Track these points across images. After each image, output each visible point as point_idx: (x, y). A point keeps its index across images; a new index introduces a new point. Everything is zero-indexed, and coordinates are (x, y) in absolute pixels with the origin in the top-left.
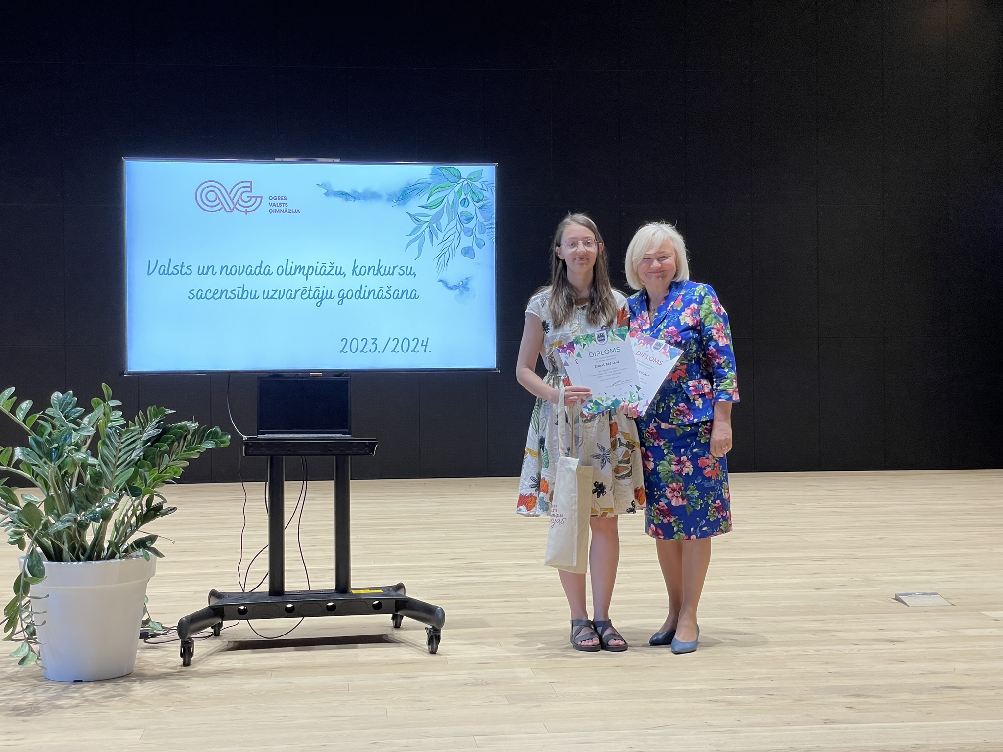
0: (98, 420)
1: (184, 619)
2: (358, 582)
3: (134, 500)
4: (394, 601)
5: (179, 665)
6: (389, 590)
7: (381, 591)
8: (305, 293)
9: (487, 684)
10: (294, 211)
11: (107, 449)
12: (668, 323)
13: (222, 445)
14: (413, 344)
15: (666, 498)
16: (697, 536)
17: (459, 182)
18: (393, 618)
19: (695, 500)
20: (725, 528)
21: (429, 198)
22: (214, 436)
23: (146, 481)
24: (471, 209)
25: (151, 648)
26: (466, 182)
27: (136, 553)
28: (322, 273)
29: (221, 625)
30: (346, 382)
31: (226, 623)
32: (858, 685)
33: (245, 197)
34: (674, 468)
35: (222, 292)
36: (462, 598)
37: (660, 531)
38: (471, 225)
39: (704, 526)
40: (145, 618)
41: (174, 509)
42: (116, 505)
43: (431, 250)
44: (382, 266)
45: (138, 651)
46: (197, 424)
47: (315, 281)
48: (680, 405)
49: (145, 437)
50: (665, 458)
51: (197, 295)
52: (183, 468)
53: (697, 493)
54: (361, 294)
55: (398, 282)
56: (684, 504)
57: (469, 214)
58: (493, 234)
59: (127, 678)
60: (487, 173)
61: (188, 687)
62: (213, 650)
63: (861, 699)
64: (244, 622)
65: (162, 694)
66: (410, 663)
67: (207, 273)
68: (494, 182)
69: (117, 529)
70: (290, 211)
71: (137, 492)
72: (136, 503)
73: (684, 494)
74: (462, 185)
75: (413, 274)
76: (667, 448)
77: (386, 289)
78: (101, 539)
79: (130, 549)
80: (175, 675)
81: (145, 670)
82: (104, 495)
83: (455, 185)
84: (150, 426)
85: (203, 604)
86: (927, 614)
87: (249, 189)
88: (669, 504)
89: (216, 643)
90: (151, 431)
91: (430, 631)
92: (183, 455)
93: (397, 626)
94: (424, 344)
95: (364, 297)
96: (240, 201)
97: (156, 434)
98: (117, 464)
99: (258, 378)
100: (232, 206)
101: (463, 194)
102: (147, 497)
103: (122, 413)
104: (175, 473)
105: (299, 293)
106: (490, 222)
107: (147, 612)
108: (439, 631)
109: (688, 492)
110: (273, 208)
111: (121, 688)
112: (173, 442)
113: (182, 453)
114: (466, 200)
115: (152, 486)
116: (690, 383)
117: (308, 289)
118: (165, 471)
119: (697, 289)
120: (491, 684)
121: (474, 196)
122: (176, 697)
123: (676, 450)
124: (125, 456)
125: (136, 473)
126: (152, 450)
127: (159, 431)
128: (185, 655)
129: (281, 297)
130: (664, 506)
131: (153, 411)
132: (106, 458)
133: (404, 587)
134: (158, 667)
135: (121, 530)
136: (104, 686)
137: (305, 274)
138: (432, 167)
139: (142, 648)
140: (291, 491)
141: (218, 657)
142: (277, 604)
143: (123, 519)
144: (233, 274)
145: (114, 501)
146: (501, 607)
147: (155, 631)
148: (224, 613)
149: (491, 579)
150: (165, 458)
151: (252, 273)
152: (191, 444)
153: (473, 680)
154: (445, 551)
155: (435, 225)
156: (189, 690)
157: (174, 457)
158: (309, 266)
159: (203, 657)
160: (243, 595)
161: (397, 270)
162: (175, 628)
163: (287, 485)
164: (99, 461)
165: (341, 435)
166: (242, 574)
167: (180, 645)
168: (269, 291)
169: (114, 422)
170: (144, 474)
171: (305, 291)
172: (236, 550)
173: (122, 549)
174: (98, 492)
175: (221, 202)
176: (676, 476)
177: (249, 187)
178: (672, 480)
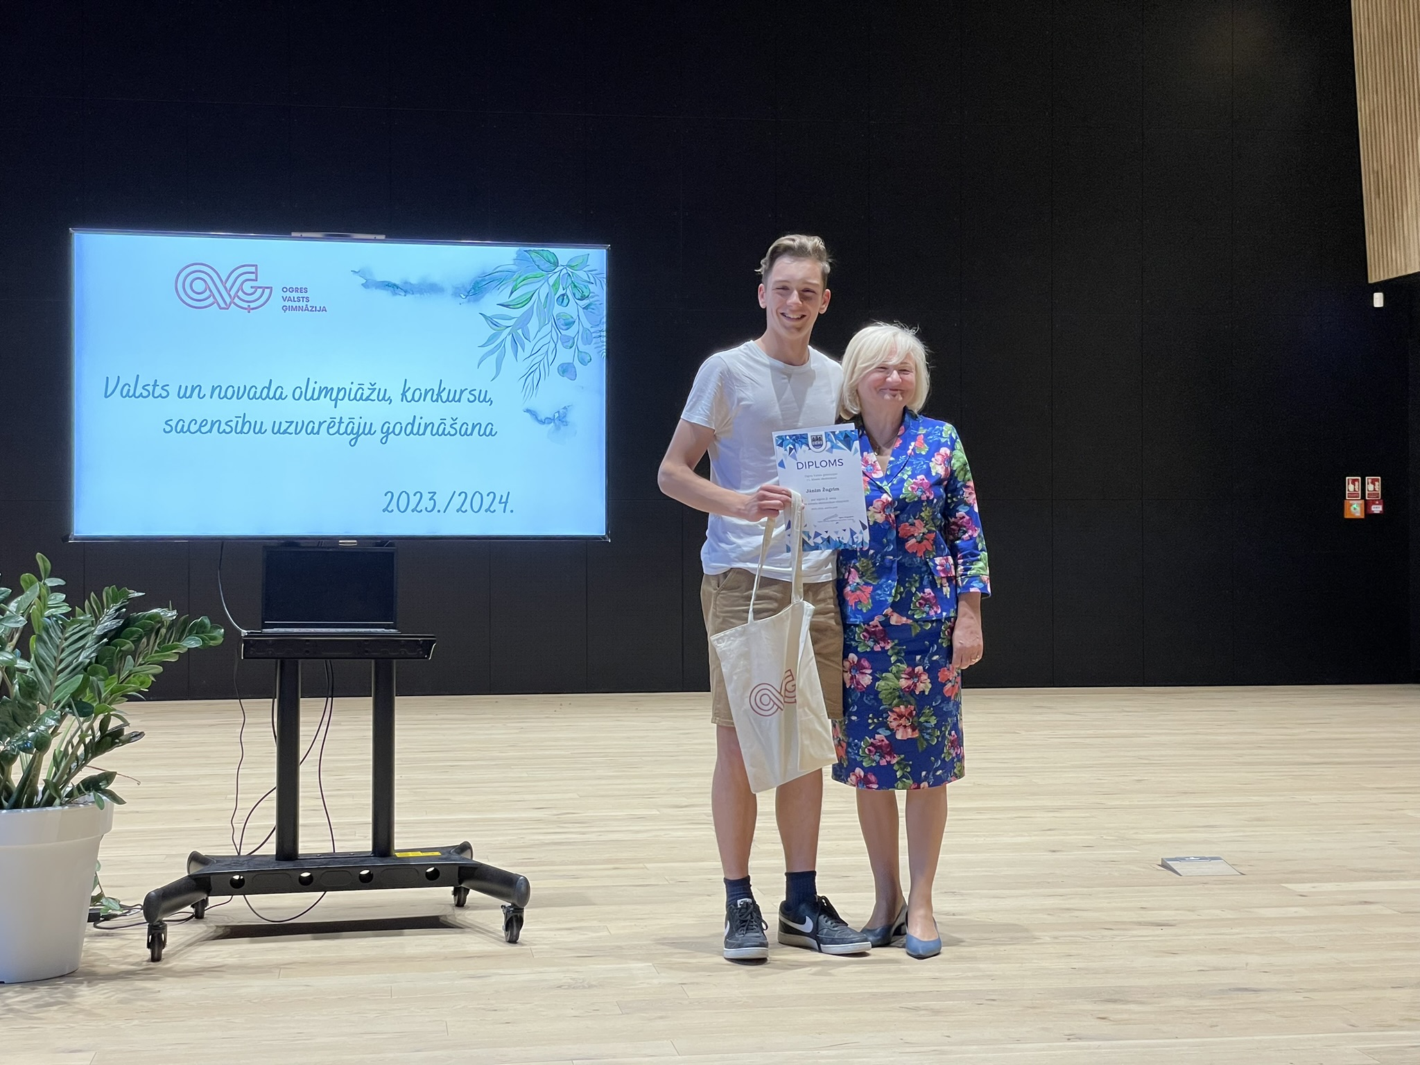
0: (30, 605)
1: (153, 893)
2: (405, 841)
3: (82, 721)
4: (457, 867)
5: (145, 959)
6: (449, 852)
7: (437, 854)
8: (334, 426)
9: (590, 986)
10: (318, 309)
11: (45, 648)
13: (212, 643)
14: (487, 501)
15: (888, 728)
17: (555, 271)
18: (455, 893)
19: (930, 731)
20: (959, 771)
21: (512, 293)
22: (200, 630)
23: (100, 694)
24: (572, 309)
25: (103, 935)
26: (565, 271)
27: (84, 798)
28: (358, 399)
29: (205, 902)
30: (391, 555)
31: (213, 900)
32: (1113, 987)
33: (247, 287)
34: (904, 683)
35: (213, 424)
36: (553, 863)
38: (571, 332)
39: (938, 769)
40: (96, 893)
41: (140, 735)
42: (56, 728)
43: (515, 366)
44: (445, 388)
45: (85, 940)
46: (175, 612)
47: (347, 409)
48: (926, 590)
49: (98, 631)
50: (890, 669)
51: (175, 427)
52: (154, 676)
53: (933, 721)
54: (413, 428)
55: (466, 412)
56: (914, 736)
57: (569, 317)
58: (603, 345)
59: (69, 978)
60: (595, 259)
61: (159, 991)
62: (194, 939)
63: (1119, 1006)
64: (238, 899)
65: (121, 1002)
66: (479, 957)
67: (190, 396)
68: (605, 272)
69: (56, 763)
70: (313, 309)
71: (86, 710)
72: (85, 726)
73: (916, 722)
74: (559, 275)
75: (488, 401)
76: (897, 654)
77: (450, 422)
78: (34, 777)
79: (76, 792)
80: (139, 974)
81: (93, 966)
82: (39, 714)
83: (550, 275)
84: (106, 615)
85: (179, 872)
86: (1206, 886)
87: (253, 276)
88: (891, 738)
89: (198, 929)
90: (108, 623)
91: (508, 911)
92: (153, 657)
93: (460, 904)
94: (504, 500)
95: (418, 433)
96: (240, 294)
97: (115, 627)
98: (59, 669)
99: (265, 547)
100: (228, 300)
101: (561, 288)
102: (101, 717)
103: (65, 596)
104: (142, 683)
105: (325, 426)
106: (598, 328)
107: (99, 883)
108: (521, 910)
109: (922, 719)
110: (288, 304)
111: (61, 993)
112: (140, 638)
113: (153, 655)
114: (565, 297)
115: (108, 702)
116: (938, 560)
117: (337, 420)
118: (126, 681)
119: (944, 428)
120: (596, 986)
121: (576, 291)
122: (142, 1006)
123: (909, 657)
124: (70, 658)
125: (85, 684)
126: (109, 650)
127: (118, 622)
128: (154, 946)
129: (298, 432)
130: (883, 741)
131: (111, 593)
132: (41, 661)
133: (470, 848)
134: (114, 962)
135: (63, 765)
136: (36, 990)
137: (333, 398)
138: (516, 249)
139: (91, 936)
140: (310, 711)
141: (201, 949)
142: (288, 872)
143: (66, 748)
144: (229, 395)
145: (53, 723)
146: (608, 876)
147: (110, 911)
148: (210, 885)
149: (593, 837)
150: (129, 661)
151: (257, 396)
152: (167, 641)
153: (570, 981)
154: (527, 797)
155: (520, 331)
156: (160, 996)
157: (140, 660)
158: (339, 388)
159: (179, 949)
160: (238, 859)
161: (466, 395)
162: (140, 907)
163: (305, 703)
164: (32, 664)
165: (384, 630)
166: (237, 828)
167: (146, 931)
168: (281, 423)
169: (53, 610)
170: (98, 684)
171: (333, 423)
172: (228, 796)
173: (64, 792)
174: (30, 709)
175: (212, 294)
176: (906, 695)
177: (253, 273)
178: (898, 702)
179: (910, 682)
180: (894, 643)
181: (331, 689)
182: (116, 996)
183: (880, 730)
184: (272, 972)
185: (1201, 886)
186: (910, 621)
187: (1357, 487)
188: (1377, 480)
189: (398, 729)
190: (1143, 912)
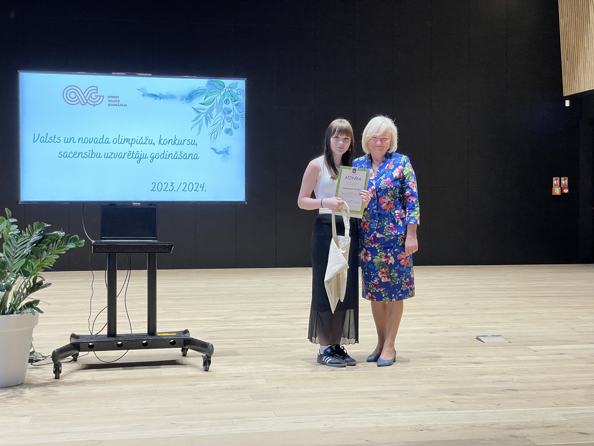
0: (3, 230)
1: (56, 350)
2: (161, 329)
3: (25, 278)
4: (183, 340)
5: (53, 378)
6: (180, 334)
7: (175, 334)
8: (130, 155)
9: (239, 389)
10: (123, 105)
11: (9, 248)
12: (385, 176)
13: (80, 246)
15: (378, 277)
16: (396, 299)
17: (223, 89)
18: (182, 350)
19: (395, 279)
20: (412, 294)
21: (205, 99)
22: (75, 240)
23: (33, 267)
24: (231, 106)
25: (35, 368)
26: (227, 90)
27: (26, 311)
28: (140, 143)
29: (77, 354)
30: (155, 209)
31: (81, 354)
32: (457, 389)
33: (93, 96)
34: (383, 260)
35: (79, 154)
36: (223, 338)
37: (374, 297)
38: (230, 115)
39: (400, 293)
40: (31, 351)
41: (50, 284)
42: (15, 281)
43: (207, 130)
44: (177, 139)
45: (27, 370)
46: (64, 233)
47: (136, 148)
48: (390, 224)
49: (32, 240)
50: (378, 254)
51: (63, 155)
52: (55, 259)
53: (396, 275)
54: (164, 156)
55: (187, 149)
56: (388, 281)
57: (229, 109)
58: (244, 121)
59: (21, 386)
60: (240, 84)
61: (59, 391)
62: (73, 370)
63: (459, 397)
64: (91, 353)
65: (43, 396)
66: (192, 377)
67: (70, 142)
68: (245, 90)
69: (15, 296)
70: (121, 105)
71: (27, 274)
72: (27, 281)
73: (389, 275)
74: (225, 91)
75: (195, 145)
76: (380, 249)
77: (179, 153)
78: (5, 302)
79: (23, 308)
80: (50, 384)
81: (32, 381)
82: (7, 276)
83: (221, 91)
84: (35, 234)
85: (67, 342)
86: (495, 347)
87: (96, 91)
88: (380, 281)
89: (75, 365)
90: (36, 237)
91: (205, 358)
92: (55, 252)
93: (184, 355)
94: (202, 186)
95: (166, 158)
96: (90, 99)
97: (39, 239)
98: (15, 257)
99: (101, 206)
100: (85, 101)
101: (226, 97)
102: (33, 277)
103: (17, 226)
104: (50, 263)
105: (126, 155)
106: (242, 114)
107: (33, 347)
108: (210, 357)
109: (391, 274)
110: (111, 103)
111: (17, 392)
112: (49, 244)
113: (55, 251)
114: (228, 100)
115: (36, 270)
116: (396, 212)
117: (132, 152)
118: (44, 262)
119: (402, 158)
120: (241, 389)
121: (232, 98)
122: (51, 397)
123: (385, 249)
124: (20, 252)
125: (26, 263)
126: (37, 248)
127: (40, 237)
128: (56, 373)
129: (115, 157)
130: (377, 282)
131: (37, 225)
132: (8, 253)
133: (188, 332)
134: (39, 379)
135: (17, 297)
136: (7, 391)
137: (130, 143)
138: (207, 80)
139: (30, 368)
140: (121, 276)
141: (76, 374)
142: (112, 342)
143: (19, 290)
144: (86, 142)
145: (13, 279)
146: (247, 344)
147: (38, 358)
148: (80, 347)
149: (239, 328)
150: (45, 253)
151: (98, 142)
152: (61, 245)
153: (231, 387)
154: (211, 311)
155: (209, 115)
156: (58, 393)
157: (50, 253)
158: (132, 139)
159: (67, 373)
160: (91, 336)
161: (186, 142)
162: (50, 356)
163: (119, 272)
164: (4, 254)
165: (152, 241)
166: (91, 324)
167: (53, 366)
168: (108, 153)
169: (13, 232)
170: (32, 264)
171: (130, 154)
172: (87, 311)
173: (18, 308)
174: (4, 273)
175: (78, 99)
176: (384, 265)
177: (96, 90)
178: (382, 267)
179: (386, 260)
180: (378, 245)
181: (130, 266)
182: (40, 393)
183: (375, 278)
184: (106, 383)
185: (493, 347)
186: (384, 236)
187: (558, 182)
188: (566, 179)
189: (158, 283)
190: (469, 358)
